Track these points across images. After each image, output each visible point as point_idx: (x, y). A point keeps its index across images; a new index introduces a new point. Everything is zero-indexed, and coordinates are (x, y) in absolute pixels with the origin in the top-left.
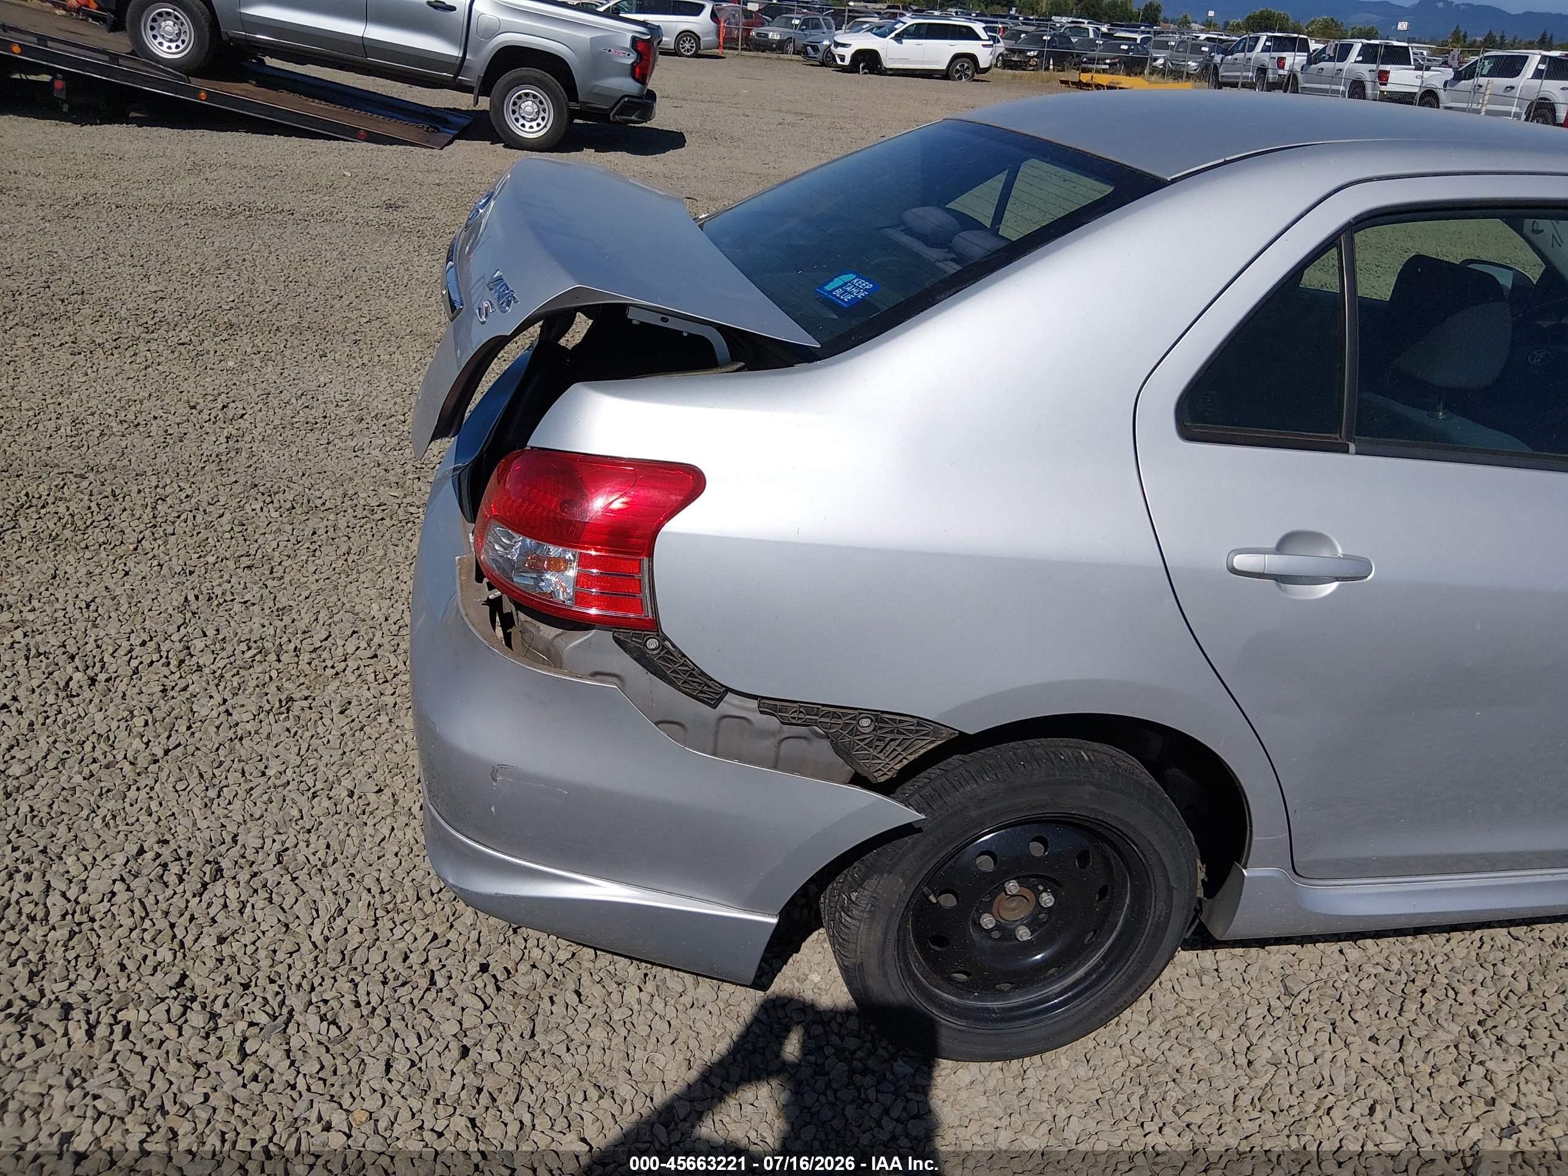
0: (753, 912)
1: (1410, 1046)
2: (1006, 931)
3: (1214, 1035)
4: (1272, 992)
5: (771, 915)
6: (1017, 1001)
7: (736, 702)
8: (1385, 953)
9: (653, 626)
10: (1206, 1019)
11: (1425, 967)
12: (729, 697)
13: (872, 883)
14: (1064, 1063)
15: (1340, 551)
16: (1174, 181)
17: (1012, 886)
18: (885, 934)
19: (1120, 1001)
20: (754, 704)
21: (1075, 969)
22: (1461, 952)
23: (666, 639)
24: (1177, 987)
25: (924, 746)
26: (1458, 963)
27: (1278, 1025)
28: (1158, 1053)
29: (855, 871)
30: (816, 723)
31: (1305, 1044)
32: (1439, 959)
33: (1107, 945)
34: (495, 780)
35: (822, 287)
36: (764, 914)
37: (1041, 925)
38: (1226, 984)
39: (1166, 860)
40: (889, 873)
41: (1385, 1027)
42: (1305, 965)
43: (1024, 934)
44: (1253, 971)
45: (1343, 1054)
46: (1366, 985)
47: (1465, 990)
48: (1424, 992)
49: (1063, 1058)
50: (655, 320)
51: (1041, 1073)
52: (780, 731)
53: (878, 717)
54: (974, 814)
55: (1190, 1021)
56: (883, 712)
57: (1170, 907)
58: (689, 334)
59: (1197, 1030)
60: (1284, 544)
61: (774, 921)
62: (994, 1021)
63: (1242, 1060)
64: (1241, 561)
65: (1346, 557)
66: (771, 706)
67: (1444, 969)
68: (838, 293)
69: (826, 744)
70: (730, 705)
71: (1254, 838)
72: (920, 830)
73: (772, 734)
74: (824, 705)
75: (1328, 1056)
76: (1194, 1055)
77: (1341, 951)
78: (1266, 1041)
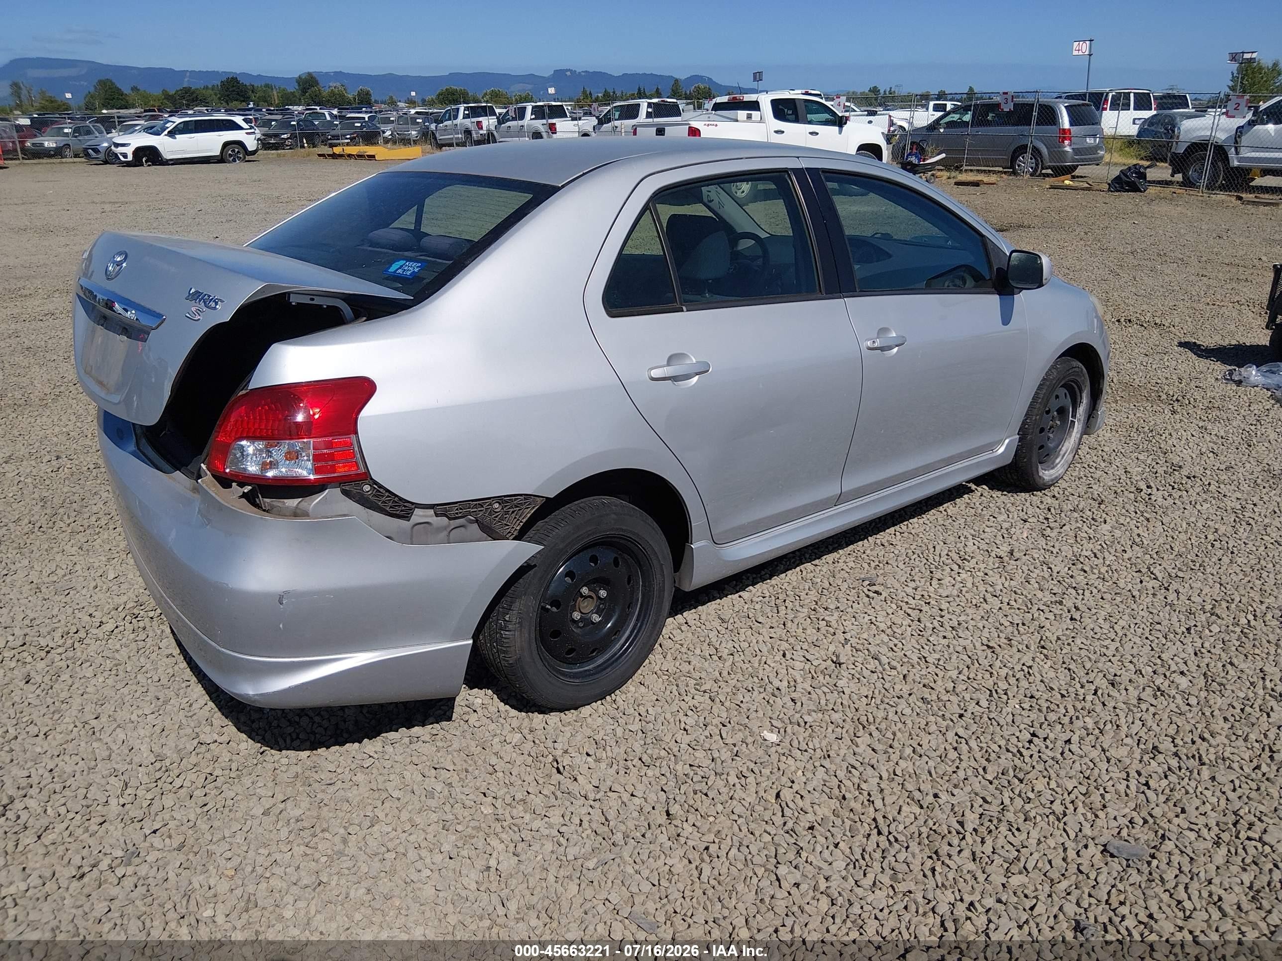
0: (457, 640)
1: (789, 624)
2: (586, 620)
3: (698, 652)
4: (717, 623)
5: (467, 639)
6: (600, 661)
7: (421, 513)
8: (760, 590)
9: (366, 476)
10: (691, 646)
11: (780, 591)
12: (418, 512)
13: (516, 605)
14: (632, 689)
15: (694, 361)
16: (563, 186)
17: (585, 590)
18: (529, 635)
19: (652, 640)
20: (431, 512)
21: (624, 633)
22: (794, 578)
23: (376, 483)
24: (672, 637)
25: (529, 513)
26: (795, 584)
27: (726, 636)
28: (675, 669)
29: (504, 602)
30: (470, 514)
31: (741, 640)
32: (786, 584)
33: (637, 613)
34: (281, 604)
35: (386, 270)
36: (464, 640)
37: (602, 612)
38: (694, 627)
39: (656, 549)
40: (525, 594)
41: (774, 621)
42: (726, 608)
43: (596, 618)
44: (703, 617)
45: (761, 638)
46: (758, 607)
47: (803, 594)
48: (785, 601)
49: (631, 686)
50: (306, 300)
51: (624, 697)
52: (449, 526)
53: (501, 499)
54: (561, 546)
55: (684, 650)
56: (505, 496)
57: (663, 576)
58: (328, 306)
59: (689, 652)
60: (671, 360)
61: (471, 642)
62: (592, 675)
63: (715, 658)
64: (655, 373)
65: (697, 362)
66: (442, 509)
67: (789, 588)
68: (400, 271)
69: (476, 526)
70: (419, 515)
71: (693, 525)
72: (535, 566)
73: (445, 528)
74: (472, 501)
75: (755, 641)
76: (692, 663)
77: (740, 597)
78: (724, 645)
